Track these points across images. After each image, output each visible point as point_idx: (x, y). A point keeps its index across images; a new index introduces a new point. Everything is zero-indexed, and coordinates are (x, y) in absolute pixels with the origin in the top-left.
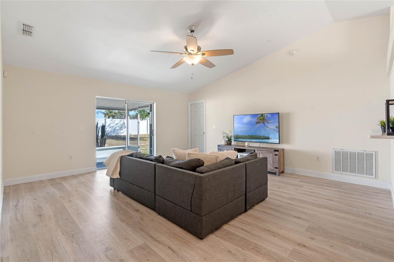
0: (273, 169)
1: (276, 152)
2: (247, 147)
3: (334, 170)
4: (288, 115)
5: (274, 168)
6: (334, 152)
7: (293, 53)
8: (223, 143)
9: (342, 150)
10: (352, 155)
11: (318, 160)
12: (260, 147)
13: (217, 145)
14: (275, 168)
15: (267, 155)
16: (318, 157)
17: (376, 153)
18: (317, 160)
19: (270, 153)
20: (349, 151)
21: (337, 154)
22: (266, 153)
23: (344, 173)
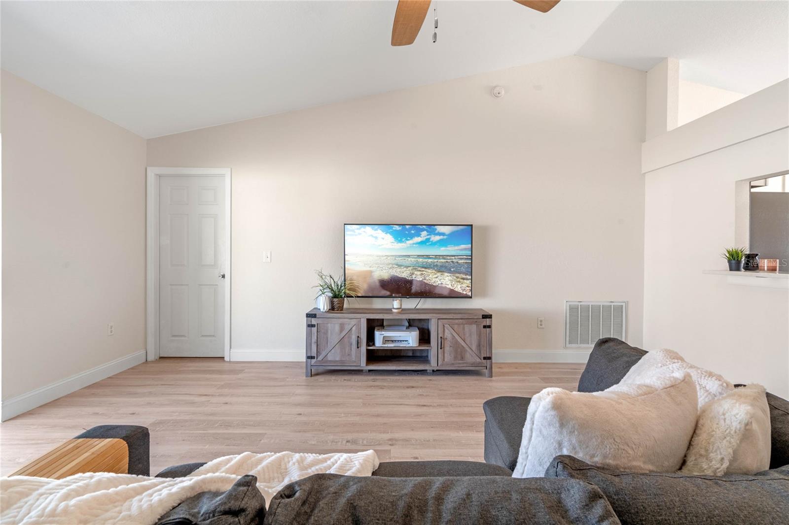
0: (480, 363)
1: (488, 319)
2: (399, 313)
3: (567, 342)
4: (485, 229)
5: (482, 359)
6: (568, 308)
7: (499, 93)
8: (323, 304)
9: (581, 304)
10: (596, 309)
11: (541, 327)
12: (418, 309)
13: (305, 315)
14: (485, 358)
15: (464, 329)
16: (541, 321)
17: (627, 303)
18: (539, 326)
19: (471, 324)
20: (590, 304)
21: (573, 309)
22: (462, 324)
23: (583, 345)
